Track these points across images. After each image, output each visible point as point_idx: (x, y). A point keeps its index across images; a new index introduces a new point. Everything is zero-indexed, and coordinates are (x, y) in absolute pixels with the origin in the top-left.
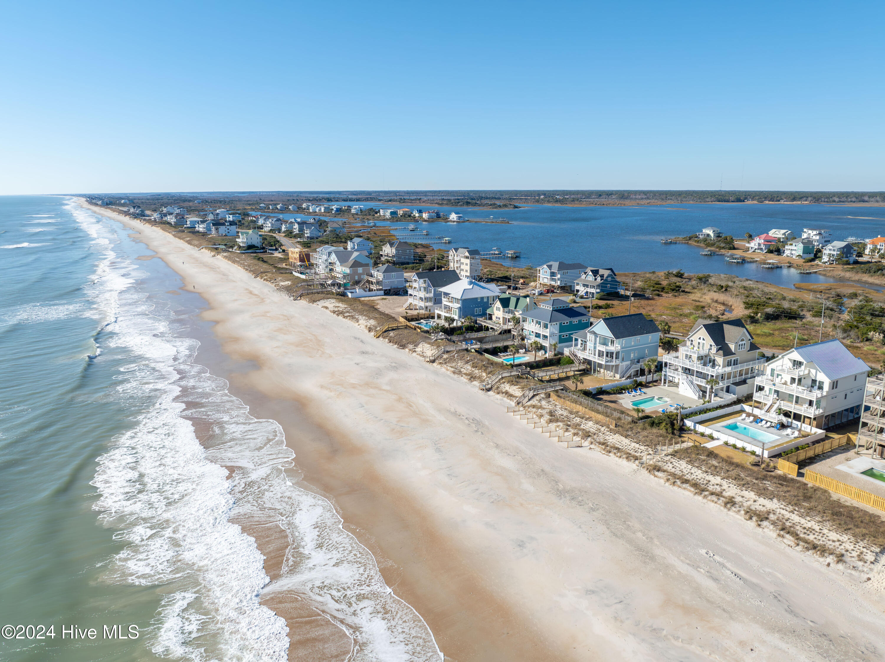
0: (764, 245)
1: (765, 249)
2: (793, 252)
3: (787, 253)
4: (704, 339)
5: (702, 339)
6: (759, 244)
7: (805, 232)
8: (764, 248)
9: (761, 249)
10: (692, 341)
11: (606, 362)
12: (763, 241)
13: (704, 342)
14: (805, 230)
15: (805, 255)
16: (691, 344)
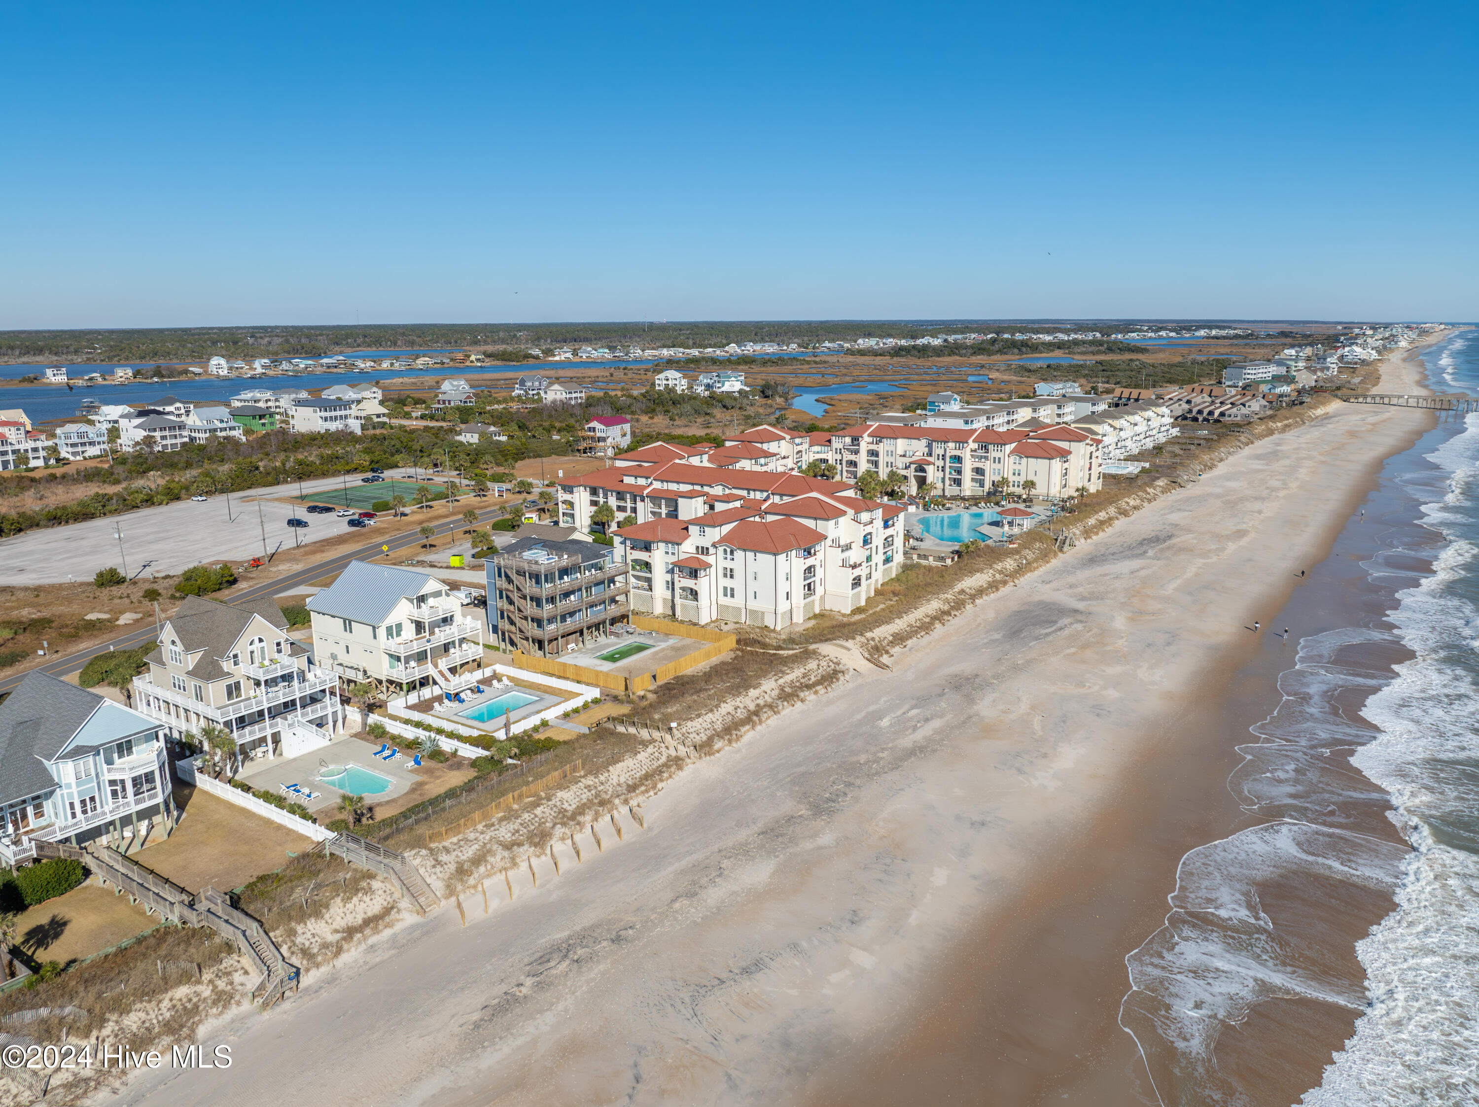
4: (261, 641)
5: (257, 641)
10: (236, 657)
13: (262, 644)
16: (236, 663)
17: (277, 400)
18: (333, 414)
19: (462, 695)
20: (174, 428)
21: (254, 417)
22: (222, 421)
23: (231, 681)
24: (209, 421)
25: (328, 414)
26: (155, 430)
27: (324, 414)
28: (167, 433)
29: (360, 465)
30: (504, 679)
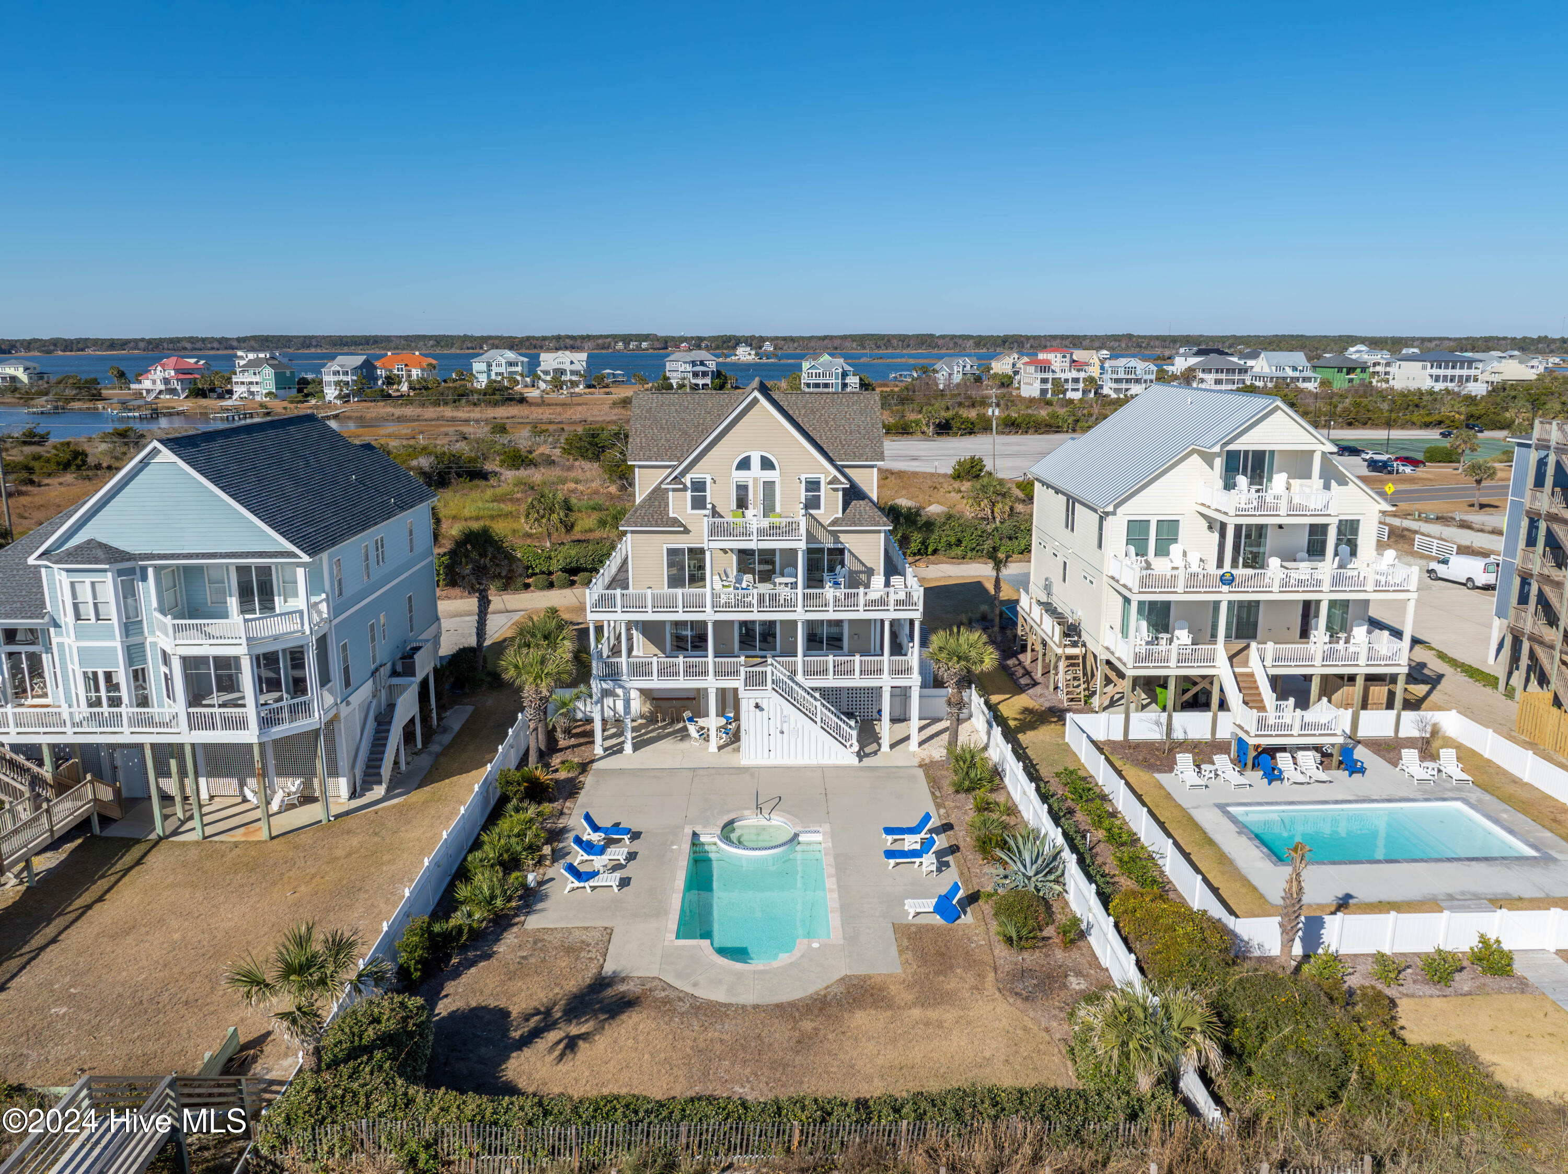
0: (178, 380)
1: (183, 390)
2: (254, 388)
3: (239, 390)
4: (767, 464)
5: (756, 463)
6: (166, 381)
7: (241, 358)
8: (179, 388)
9: (173, 391)
10: (699, 486)
11: (266, 722)
12: (172, 373)
13: (769, 475)
14: (240, 353)
15: (282, 392)
16: (699, 503)
17: (1388, 364)
18: (1449, 372)
19: (1283, 760)
20: (1234, 371)
21: (1340, 370)
22: (1295, 369)
23: (683, 543)
24: (1279, 368)
25: (1441, 372)
26: (1210, 371)
27: (1435, 371)
28: (1223, 376)
29: (1448, 417)
30: (1448, 756)
